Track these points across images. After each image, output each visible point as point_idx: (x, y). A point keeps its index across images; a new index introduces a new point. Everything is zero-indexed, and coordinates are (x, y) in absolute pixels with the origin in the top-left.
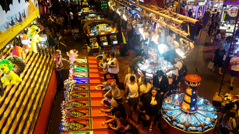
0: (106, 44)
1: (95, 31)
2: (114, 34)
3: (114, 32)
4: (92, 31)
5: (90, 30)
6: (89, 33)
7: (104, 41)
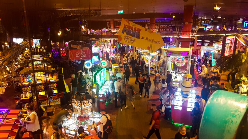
0: (42, 93)
1: (29, 80)
2: (53, 83)
3: (53, 81)
4: (25, 80)
5: (23, 79)
6: (22, 81)
7: (40, 91)
